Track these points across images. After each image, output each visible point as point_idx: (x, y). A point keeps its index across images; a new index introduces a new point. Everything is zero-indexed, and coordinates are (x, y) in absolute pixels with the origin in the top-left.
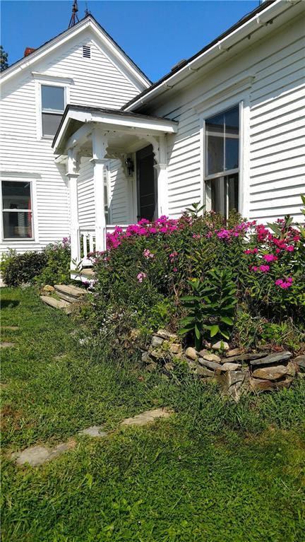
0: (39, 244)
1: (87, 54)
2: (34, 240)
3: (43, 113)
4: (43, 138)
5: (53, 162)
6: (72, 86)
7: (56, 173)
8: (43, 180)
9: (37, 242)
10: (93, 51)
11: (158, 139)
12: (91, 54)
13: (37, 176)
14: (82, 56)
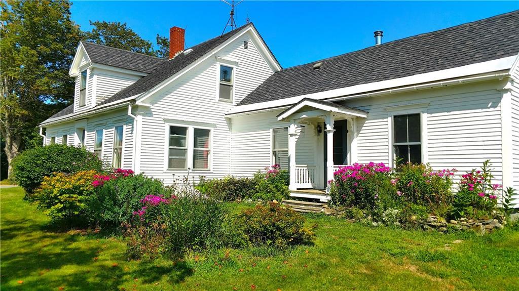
0: (212, 173)
1: (246, 47)
2: (210, 170)
3: (220, 84)
4: (219, 101)
5: (224, 117)
6: (238, 67)
7: (224, 124)
8: (218, 128)
9: (211, 171)
10: (250, 45)
11: (352, 119)
12: (248, 47)
13: (214, 126)
14: (243, 48)
